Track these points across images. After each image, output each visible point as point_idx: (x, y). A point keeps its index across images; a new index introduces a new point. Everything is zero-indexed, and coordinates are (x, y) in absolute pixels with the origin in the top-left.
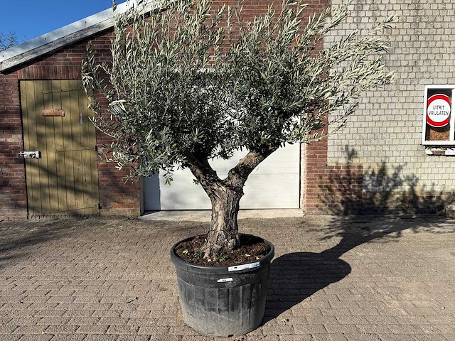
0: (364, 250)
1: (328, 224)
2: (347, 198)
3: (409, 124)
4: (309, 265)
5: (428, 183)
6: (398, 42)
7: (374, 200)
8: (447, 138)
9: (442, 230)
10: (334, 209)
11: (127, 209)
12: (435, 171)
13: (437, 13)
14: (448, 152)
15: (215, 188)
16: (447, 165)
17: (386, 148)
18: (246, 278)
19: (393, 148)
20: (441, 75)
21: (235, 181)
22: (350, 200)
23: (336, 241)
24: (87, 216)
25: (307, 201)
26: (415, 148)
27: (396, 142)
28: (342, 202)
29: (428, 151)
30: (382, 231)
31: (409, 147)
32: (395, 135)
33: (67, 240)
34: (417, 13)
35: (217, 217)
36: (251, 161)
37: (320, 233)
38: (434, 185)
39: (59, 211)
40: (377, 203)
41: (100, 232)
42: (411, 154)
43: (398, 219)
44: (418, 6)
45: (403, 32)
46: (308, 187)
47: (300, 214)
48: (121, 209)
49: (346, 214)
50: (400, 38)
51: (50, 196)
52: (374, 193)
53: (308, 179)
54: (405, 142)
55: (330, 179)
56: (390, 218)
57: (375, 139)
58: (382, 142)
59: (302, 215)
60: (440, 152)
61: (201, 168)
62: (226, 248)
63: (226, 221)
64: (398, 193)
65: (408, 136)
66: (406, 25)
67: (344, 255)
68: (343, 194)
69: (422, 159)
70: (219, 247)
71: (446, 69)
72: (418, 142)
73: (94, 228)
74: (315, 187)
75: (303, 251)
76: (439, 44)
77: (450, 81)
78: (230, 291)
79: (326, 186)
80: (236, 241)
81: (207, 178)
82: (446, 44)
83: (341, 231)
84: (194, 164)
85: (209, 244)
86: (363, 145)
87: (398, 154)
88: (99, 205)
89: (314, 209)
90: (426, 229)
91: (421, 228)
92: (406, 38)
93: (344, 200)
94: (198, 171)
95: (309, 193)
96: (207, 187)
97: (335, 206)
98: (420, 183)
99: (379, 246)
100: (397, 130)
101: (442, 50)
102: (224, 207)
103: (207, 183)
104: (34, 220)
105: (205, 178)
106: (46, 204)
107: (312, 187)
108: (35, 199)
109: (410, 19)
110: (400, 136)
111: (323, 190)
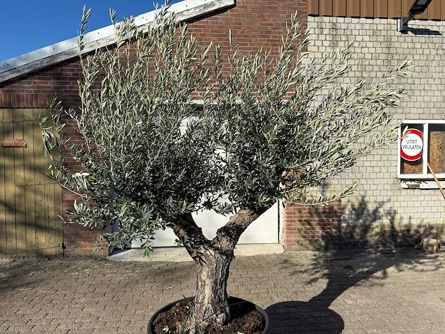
0: (352, 295)
1: (310, 262)
2: (327, 233)
3: (385, 158)
4: (298, 318)
5: (405, 216)
6: (372, 78)
7: (355, 234)
8: (421, 171)
9: (425, 268)
10: (315, 244)
11: (93, 249)
12: (410, 204)
13: (408, 52)
14: (423, 185)
15: (202, 251)
16: (421, 198)
17: (363, 182)
19: (370, 182)
20: (413, 111)
21: (225, 243)
22: (329, 235)
23: (323, 284)
24: (50, 257)
25: (287, 236)
26: (391, 181)
27: (373, 176)
28: (323, 237)
29: (404, 185)
30: (366, 270)
31: (385, 181)
32: (371, 169)
33: (24, 290)
34: (389, 51)
35: (203, 286)
36: (244, 220)
37: (304, 275)
38: (410, 218)
39: (16, 252)
40: (357, 237)
41: (63, 279)
42: (387, 187)
43: (378, 254)
44: (390, 44)
45: (376, 68)
46: (287, 221)
47: (279, 250)
48: (89, 248)
49: (326, 249)
50: (373, 74)
52: (354, 227)
53: (287, 213)
54: (380, 175)
55: (309, 213)
56: (370, 253)
57: (352, 173)
58: (359, 176)
59: (282, 251)
60: (415, 185)
61: (184, 228)
62: (215, 324)
63: (215, 291)
64: (377, 227)
65: (384, 170)
66: (379, 62)
67: (333, 303)
68: (323, 229)
69: (398, 193)
70: (207, 324)
71: (418, 105)
72: (393, 175)
73: (56, 272)
74: (294, 221)
75: (289, 300)
76: (410, 81)
77: (421, 116)
79: (306, 221)
80: (227, 315)
81: (193, 239)
82: (417, 81)
83: (326, 271)
84: (177, 224)
85: (193, 319)
86: (341, 179)
87: (375, 187)
88: (63, 244)
89: (294, 245)
90: (409, 266)
91: (404, 265)
92: (380, 75)
93: (324, 234)
94: (182, 232)
95: (289, 228)
96: (192, 250)
97: (315, 241)
98: (398, 217)
99: (367, 290)
100: (374, 164)
101: (413, 87)
102: (213, 275)
103: (192, 245)
105: (190, 240)
106: (2, 244)
107: (291, 221)
109: (383, 57)
110: (377, 170)
111: (303, 224)
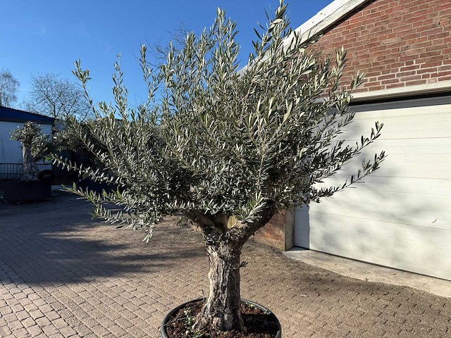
11: (274, 241)
48: (271, 240)
80: (223, 320)
102: (215, 277)
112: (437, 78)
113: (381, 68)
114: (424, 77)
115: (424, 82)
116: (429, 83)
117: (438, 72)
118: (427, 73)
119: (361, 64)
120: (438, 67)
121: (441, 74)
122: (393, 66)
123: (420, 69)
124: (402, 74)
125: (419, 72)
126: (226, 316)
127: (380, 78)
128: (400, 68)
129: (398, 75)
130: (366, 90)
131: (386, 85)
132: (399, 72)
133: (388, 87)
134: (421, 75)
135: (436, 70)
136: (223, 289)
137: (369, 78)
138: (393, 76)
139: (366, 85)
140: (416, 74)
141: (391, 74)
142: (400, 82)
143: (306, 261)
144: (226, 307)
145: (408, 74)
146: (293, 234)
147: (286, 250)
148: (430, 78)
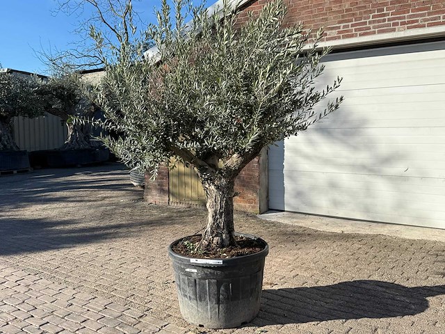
11: (247, 205)
18: (210, 273)
39: (192, 199)
48: (242, 204)
51: (186, 184)
62: (212, 245)
63: (215, 219)
70: (206, 243)
78: (197, 282)
80: (222, 239)
104: (173, 206)
106: (182, 191)
108: (175, 186)
112: (406, 26)
113: (354, 14)
114: (394, 24)
115: (394, 30)
116: (398, 31)
117: (406, 20)
118: (397, 21)
119: (334, 9)
120: (406, 15)
121: (409, 22)
122: (365, 12)
123: (390, 17)
124: (374, 22)
125: (389, 20)
126: (224, 235)
127: (352, 26)
128: (371, 15)
129: (370, 23)
130: (339, 38)
131: (358, 33)
132: (371, 19)
133: (360, 35)
134: (391, 22)
135: (404, 18)
136: (221, 214)
137: (342, 25)
138: (365, 23)
139: (339, 33)
140: (387, 22)
141: (363, 21)
142: (372, 30)
143: (281, 221)
144: (224, 229)
145: (379, 21)
146: (267, 197)
147: (261, 214)
148: (399, 26)
